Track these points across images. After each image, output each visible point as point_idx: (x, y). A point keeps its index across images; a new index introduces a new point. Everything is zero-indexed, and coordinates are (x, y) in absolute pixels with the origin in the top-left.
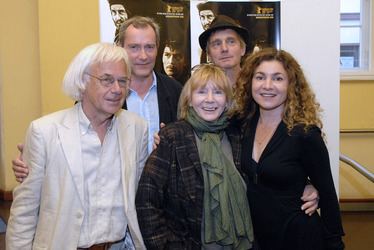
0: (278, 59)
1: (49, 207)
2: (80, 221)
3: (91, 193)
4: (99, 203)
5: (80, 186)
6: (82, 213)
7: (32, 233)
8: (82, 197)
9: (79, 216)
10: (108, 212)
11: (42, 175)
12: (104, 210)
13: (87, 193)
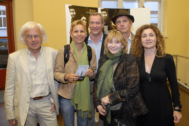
0: (150, 28)
1: (18, 85)
2: (30, 89)
3: (33, 79)
4: (37, 83)
5: (29, 77)
6: (30, 86)
7: (13, 96)
8: (30, 81)
9: (29, 88)
10: (41, 86)
11: (14, 74)
12: (39, 85)
13: (32, 79)
